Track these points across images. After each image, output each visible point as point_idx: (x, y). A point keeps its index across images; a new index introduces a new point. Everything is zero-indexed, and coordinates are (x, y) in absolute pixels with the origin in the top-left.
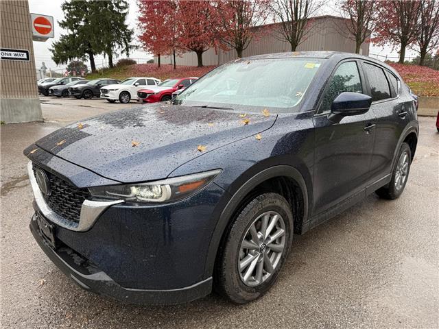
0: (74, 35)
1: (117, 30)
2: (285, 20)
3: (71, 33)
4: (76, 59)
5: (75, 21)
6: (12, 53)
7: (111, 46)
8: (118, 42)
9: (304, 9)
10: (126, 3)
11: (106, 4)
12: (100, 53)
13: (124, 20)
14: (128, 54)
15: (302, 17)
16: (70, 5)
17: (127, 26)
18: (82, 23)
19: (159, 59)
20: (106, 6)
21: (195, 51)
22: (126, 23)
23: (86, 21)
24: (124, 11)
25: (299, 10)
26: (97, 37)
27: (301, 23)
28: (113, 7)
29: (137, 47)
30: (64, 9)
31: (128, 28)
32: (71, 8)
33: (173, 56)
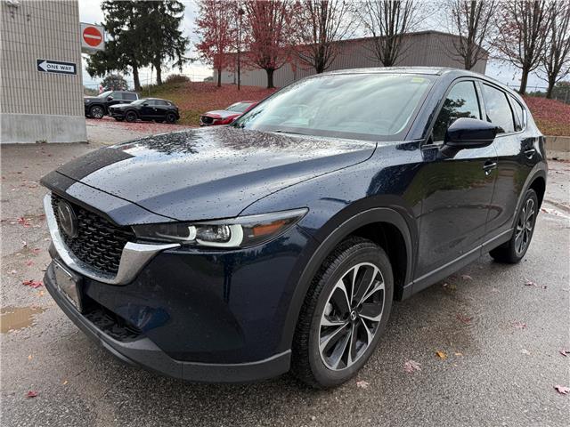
0: (115, 42)
1: (169, 38)
2: (378, 34)
3: (112, 39)
4: (115, 73)
5: (117, 24)
6: (59, 66)
7: (160, 57)
8: (169, 54)
9: (401, 22)
10: (181, 4)
11: (156, 5)
12: (146, 65)
13: (178, 25)
14: (181, 69)
15: (398, 32)
16: (111, 4)
17: (181, 33)
18: (125, 28)
19: (220, 76)
20: (156, 8)
21: (265, 68)
22: (180, 29)
23: (131, 25)
24: (178, 15)
25: (395, 23)
26: (143, 45)
27: (398, 39)
28: (165, 9)
29: (192, 60)
30: (103, 9)
31: (182, 36)
32: (112, 8)
33: (237, 74)
